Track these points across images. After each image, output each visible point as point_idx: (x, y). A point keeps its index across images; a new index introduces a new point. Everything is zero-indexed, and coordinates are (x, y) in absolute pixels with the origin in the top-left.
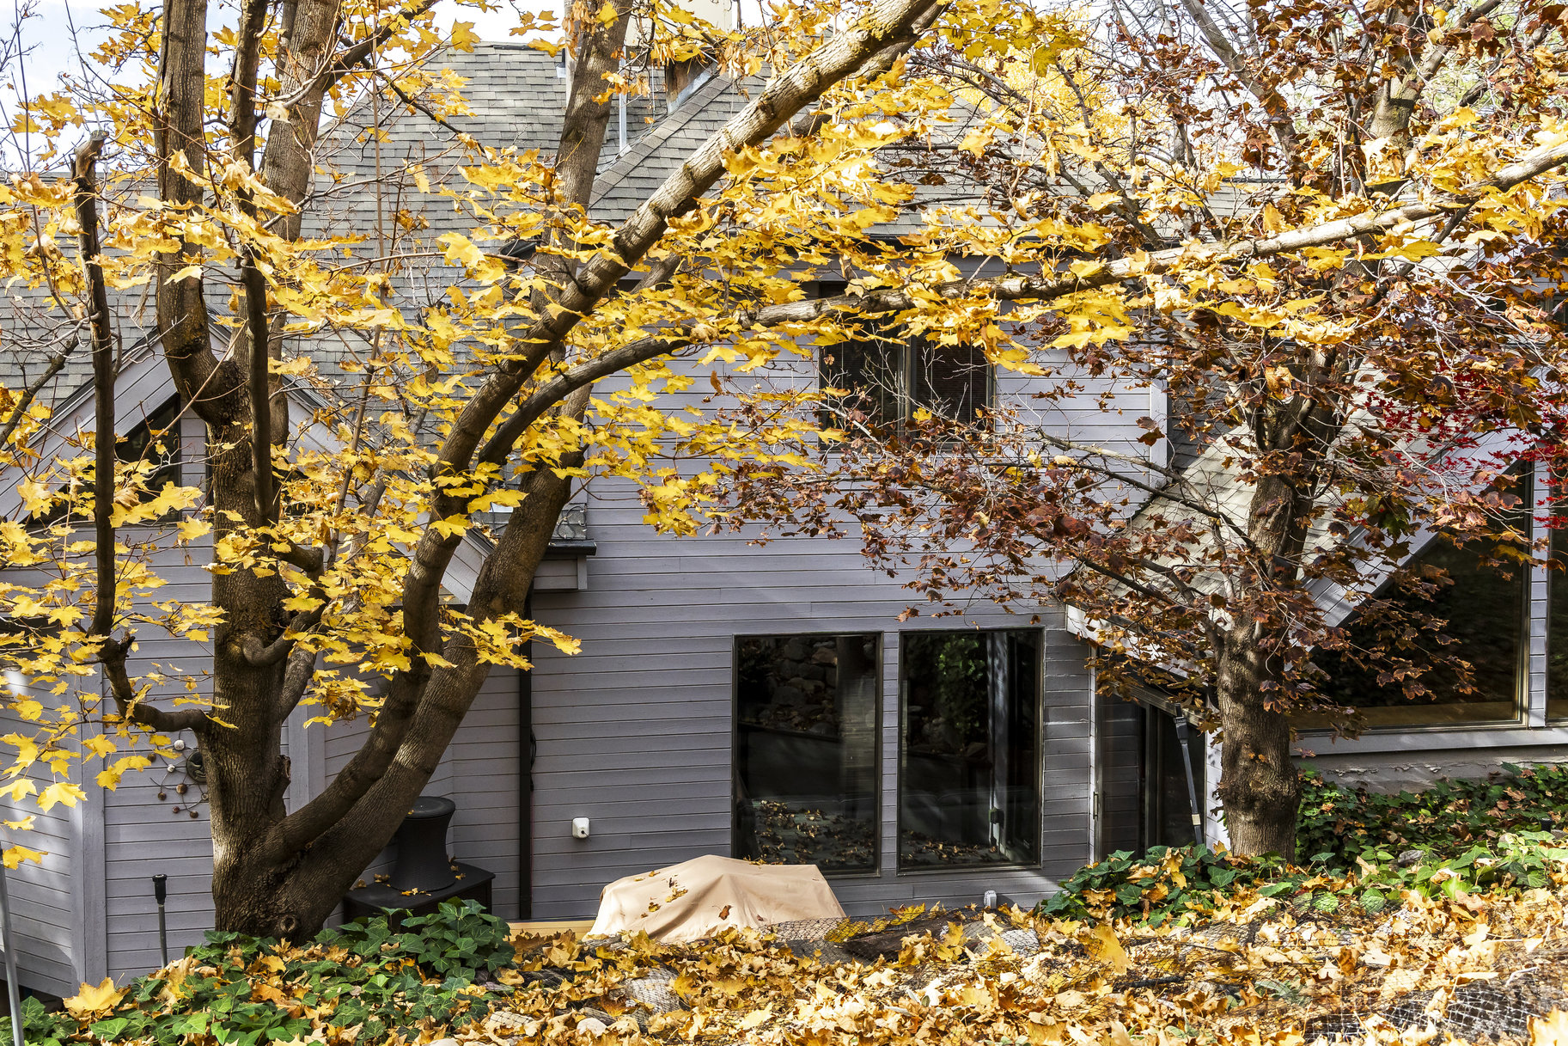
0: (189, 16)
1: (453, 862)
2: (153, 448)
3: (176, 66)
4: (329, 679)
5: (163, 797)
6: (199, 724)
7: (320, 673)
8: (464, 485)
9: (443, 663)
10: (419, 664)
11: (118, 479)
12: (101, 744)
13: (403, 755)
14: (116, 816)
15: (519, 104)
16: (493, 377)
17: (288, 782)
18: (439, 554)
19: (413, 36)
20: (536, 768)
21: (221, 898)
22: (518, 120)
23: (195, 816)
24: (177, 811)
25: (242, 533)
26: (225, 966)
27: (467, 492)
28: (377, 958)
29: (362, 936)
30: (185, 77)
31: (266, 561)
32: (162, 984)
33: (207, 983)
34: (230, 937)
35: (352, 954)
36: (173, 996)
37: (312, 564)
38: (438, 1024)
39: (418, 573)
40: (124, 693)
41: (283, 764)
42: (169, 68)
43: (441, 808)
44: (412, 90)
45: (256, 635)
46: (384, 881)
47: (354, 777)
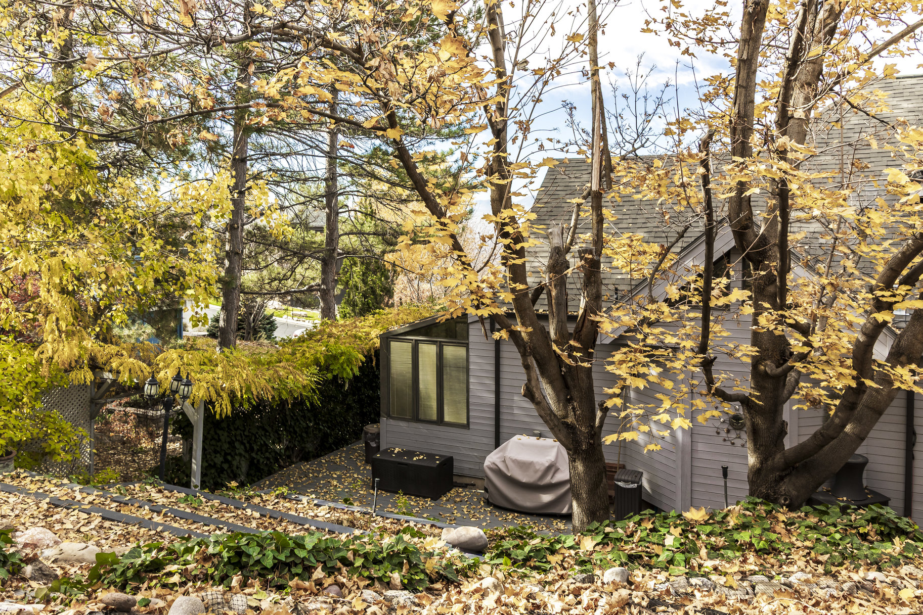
0: (748, 76)
1: (866, 488)
2: (728, 272)
3: (741, 99)
4: (807, 387)
5: (718, 433)
6: (745, 401)
7: (802, 384)
8: (891, 296)
9: (874, 385)
10: (861, 385)
11: (713, 285)
12: (699, 403)
13: (848, 428)
14: (697, 438)
15: (910, 106)
16: (910, 241)
17: (786, 433)
18: (874, 331)
19: (861, 74)
20: (916, 448)
21: (752, 482)
22: (910, 114)
23: (733, 444)
24: (725, 440)
25: (770, 313)
26: (757, 513)
27: (893, 299)
28: (835, 526)
29: (825, 513)
30: (745, 104)
31: (780, 328)
32: (726, 515)
33: (749, 519)
34: (759, 501)
35: (821, 521)
36: (732, 522)
37: (804, 331)
38: (871, 564)
39: (862, 339)
40: (710, 381)
41: (784, 424)
42: (738, 102)
43: (860, 460)
44: (856, 101)
45: (772, 362)
46: (828, 491)
47: (822, 436)
